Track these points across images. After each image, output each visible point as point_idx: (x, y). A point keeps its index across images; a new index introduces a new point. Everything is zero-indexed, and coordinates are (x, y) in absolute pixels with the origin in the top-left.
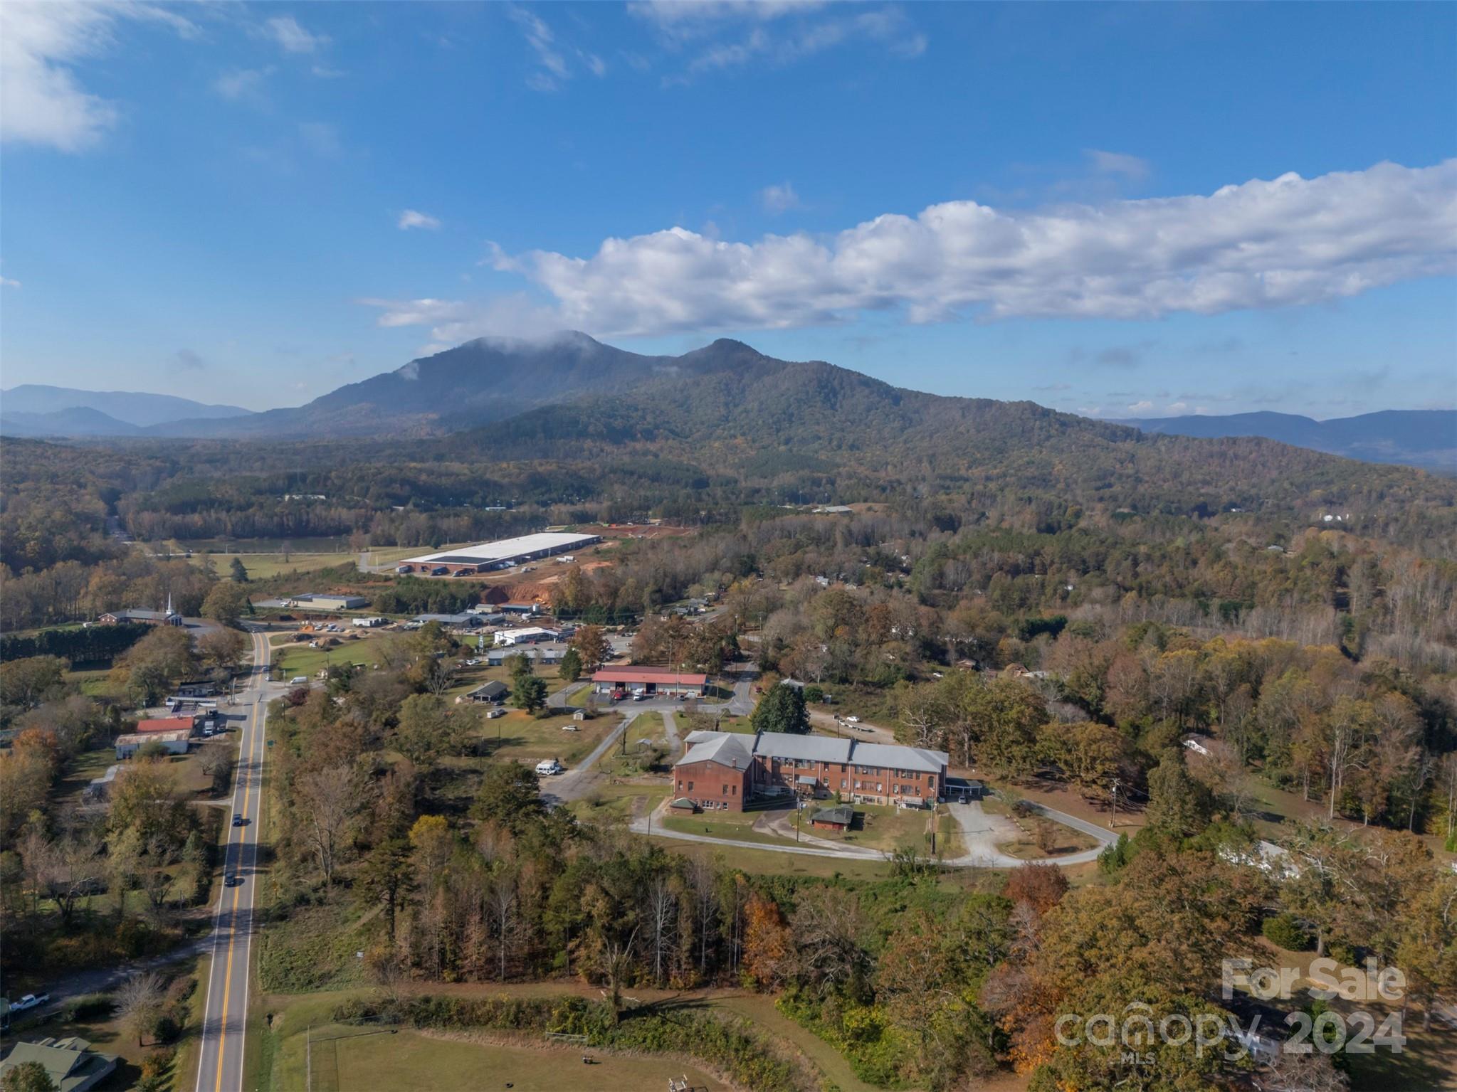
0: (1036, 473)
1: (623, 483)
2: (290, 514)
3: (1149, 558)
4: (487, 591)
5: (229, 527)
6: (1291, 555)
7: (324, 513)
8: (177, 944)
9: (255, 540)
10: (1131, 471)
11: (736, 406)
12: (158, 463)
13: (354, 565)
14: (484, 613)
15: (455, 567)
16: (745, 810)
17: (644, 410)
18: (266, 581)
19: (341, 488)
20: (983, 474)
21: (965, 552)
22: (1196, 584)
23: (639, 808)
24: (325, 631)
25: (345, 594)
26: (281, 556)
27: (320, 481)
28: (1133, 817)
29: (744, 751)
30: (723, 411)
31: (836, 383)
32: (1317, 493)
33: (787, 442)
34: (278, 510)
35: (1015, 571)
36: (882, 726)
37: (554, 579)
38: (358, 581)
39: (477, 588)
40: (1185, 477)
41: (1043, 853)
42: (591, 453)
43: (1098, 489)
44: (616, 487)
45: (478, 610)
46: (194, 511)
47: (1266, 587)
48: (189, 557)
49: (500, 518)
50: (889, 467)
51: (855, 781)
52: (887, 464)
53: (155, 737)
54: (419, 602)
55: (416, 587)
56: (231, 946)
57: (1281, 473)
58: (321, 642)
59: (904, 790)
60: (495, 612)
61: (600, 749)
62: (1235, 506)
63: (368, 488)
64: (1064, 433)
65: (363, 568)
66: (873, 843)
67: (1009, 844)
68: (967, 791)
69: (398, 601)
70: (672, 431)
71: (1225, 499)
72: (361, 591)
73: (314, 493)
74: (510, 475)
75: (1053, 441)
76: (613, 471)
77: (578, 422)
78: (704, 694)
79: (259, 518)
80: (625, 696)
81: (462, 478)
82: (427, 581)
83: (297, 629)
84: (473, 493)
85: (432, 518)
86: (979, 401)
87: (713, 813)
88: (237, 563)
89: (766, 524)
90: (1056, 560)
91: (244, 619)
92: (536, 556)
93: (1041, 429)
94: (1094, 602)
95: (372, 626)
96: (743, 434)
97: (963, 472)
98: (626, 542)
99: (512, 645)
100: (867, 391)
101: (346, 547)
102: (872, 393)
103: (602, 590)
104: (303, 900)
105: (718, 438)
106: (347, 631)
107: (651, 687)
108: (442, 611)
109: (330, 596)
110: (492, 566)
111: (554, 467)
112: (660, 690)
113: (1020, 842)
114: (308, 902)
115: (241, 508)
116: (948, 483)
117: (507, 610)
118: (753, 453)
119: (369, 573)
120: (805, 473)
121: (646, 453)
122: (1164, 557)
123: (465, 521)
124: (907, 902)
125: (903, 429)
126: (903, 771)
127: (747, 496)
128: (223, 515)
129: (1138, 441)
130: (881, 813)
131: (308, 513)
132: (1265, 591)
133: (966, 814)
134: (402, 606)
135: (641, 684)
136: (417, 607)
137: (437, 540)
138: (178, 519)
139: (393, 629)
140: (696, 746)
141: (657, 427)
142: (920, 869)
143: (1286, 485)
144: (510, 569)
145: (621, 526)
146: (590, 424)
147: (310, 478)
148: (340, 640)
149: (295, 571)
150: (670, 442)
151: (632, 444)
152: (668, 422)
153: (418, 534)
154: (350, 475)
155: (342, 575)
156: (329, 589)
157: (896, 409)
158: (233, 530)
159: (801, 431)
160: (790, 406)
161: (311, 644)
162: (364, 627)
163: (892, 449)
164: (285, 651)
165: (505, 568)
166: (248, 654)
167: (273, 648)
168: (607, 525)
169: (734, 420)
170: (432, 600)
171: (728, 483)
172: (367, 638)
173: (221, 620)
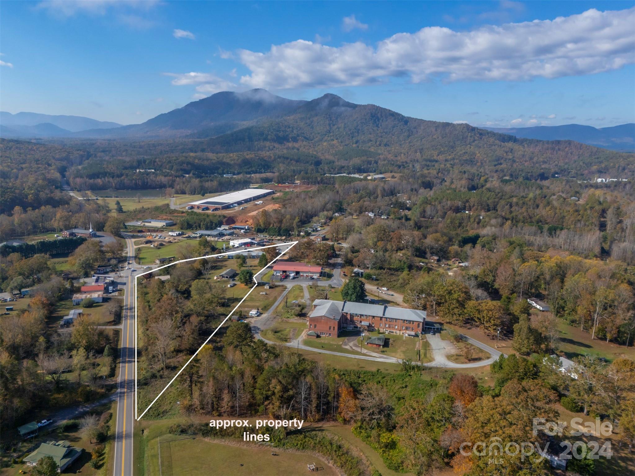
0: (468, 158)
1: (284, 163)
2: (139, 179)
3: (517, 204)
4: (226, 219)
5: (114, 185)
6: (581, 202)
7: (154, 179)
8: (103, 396)
9: (125, 191)
10: (511, 157)
11: (334, 125)
12: (81, 153)
13: (168, 205)
14: (225, 229)
15: (212, 207)
16: (339, 336)
17: (293, 128)
18: (131, 212)
19: (161, 166)
20: (444, 158)
21: (435, 201)
22: (538, 217)
23: (293, 334)
24: (157, 238)
25: (165, 219)
26: (136, 199)
27: (152, 164)
28: (506, 342)
29: (338, 310)
30: (328, 128)
31: (379, 115)
32: (595, 168)
33: (357, 142)
34: (134, 177)
35: (457, 210)
36: (397, 293)
37: (254, 213)
38: (170, 213)
39: (222, 217)
40: (535, 159)
41: (467, 361)
42: (269, 148)
43: (495, 166)
44: (281, 165)
45: (223, 227)
46: (98, 177)
47: (570, 218)
48: (97, 199)
49: (230, 181)
50: (402, 155)
51: (386, 324)
52: (401, 153)
53: (88, 296)
54: (197, 224)
55: (195, 217)
56: (125, 397)
57: (579, 157)
58: (156, 244)
59: (407, 329)
60: (230, 229)
61: (276, 304)
62: (557, 173)
63: (173, 166)
64: (481, 138)
65: (172, 207)
66: (393, 354)
67: (453, 356)
68: (434, 329)
69: (188, 224)
70: (305, 138)
71: (553, 171)
72: (172, 218)
73: (149, 169)
74: (234, 160)
75: (476, 142)
76: (279, 157)
77: (263, 134)
78: (320, 276)
79: (126, 181)
80: (287, 277)
81: (214, 161)
82: (200, 214)
83: (145, 237)
84: (218, 168)
85: (201, 182)
86: (443, 123)
87: (325, 339)
88: (118, 203)
89: (347, 186)
90: (476, 204)
91: (123, 232)
92: (247, 201)
93: (471, 137)
94: (492, 226)
95: (177, 235)
96: (337, 139)
97: (435, 157)
98: (286, 193)
99: (238, 247)
100: (393, 118)
101: (164, 195)
102: (395, 119)
103: (276, 220)
104: (154, 376)
105: (326, 141)
106: (167, 239)
107: (297, 273)
108: (207, 228)
109: (158, 220)
110: (228, 207)
111: (253, 156)
112: (302, 274)
113: (457, 355)
114: (156, 377)
115: (118, 176)
116: (428, 163)
117: (235, 228)
118: (341, 148)
119: (175, 210)
120: (364, 158)
121: (293, 148)
122: (524, 203)
123: (215, 183)
124: (408, 384)
125: (409, 136)
126: (407, 321)
127: (338, 170)
128: (111, 180)
129: (514, 142)
130: (398, 339)
131: (147, 179)
132: (568, 220)
133: (434, 340)
134: (190, 226)
135: (293, 272)
136: (196, 227)
137: (203, 192)
138: (92, 181)
139: (186, 237)
140: (317, 307)
141: (299, 135)
142: (413, 368)
143: (581, 163)
144: (236, 208)
145: (284, 185)
146: (269, 134)
147: (147, 162)
148: (164, 243)
149: (143, 207)
150: (304, 143)
151: (288, 144)
152: (303, 133)
153: (195, 188)
154: (164, 160)
155: (164, 209)
156: (158, 217)
157: (406, 127)
158: (116, 186)
159: (363, 137)
160: (358, 126)
161: (151, 246)
162: (174, 236)
163: (403, 146)
164: (141, 249)
165: (232, 208)
166: (125, 250)
167: (135, 247)
168: (277, 184)
169: (333, 132)
170: (202, 223)
171: (330, 162)
172: (175, 242)
173: (113, 233)
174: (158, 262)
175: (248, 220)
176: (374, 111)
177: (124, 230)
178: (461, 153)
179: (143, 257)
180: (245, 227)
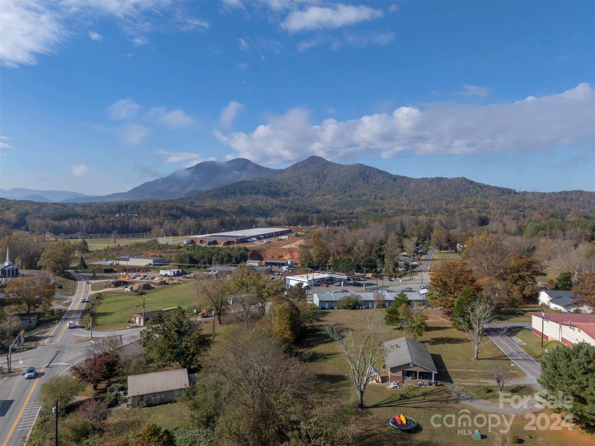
1: (283, 212)
2: (118, 221)
4: (250, 253)
5: (84, 227)
7: (137, 221)
9: (99, 235)
11: (323, 183)
13: (156, 242)
15: (222, 240)
17: (282, 184)
18: (100, 251)
19: (146, 211)
24: (138, 279)
25: (152, 257)
26: (112, 240)
27: (135, 208)
30: (317, 185)
31: (367, 172)
33: (350, 196)
34: (112, 220)
38: (160, 249)
39: (243, 251)
42: (262, 201)
44: (280, 213)
45: (249, 263)
46: (65, 220)
54: (206, 260)
55: (200, 251)
58: (135, 287)
60: (261, 265)
63: (160, 212)
70: (296, 193)
72: (162, 255)
73: (132, 213)
74: (229, 207)
76: (277, 207)
77: (255, 188)
79: (101, 223)
81: (207, 208)
82: (203, 249)
83: (116, 278)
85: (196, 221)
86: (437, 178)
91: (75, 272)
92: (266, 236)
93: (473, 188)
95: (174, 275)
96: (329, 194)
100: (382, 176)
102: (384, 176)
105: (318, 196)
106: (156, 279)
109: (142, 258)
110: (244, 240)
111: (249, 204)
115: (92, 218)
117: (268, 264)
118: (337, 201)
119: (166, 245)
120: (369, 207)
121: (287, 201)
123: (215, 222)
125: (402, 192)
128: (81, 221)
131: (128, 222)
134: (194, 263)
138: (56, 223)
139: (192, 278)
141: (289, 191)
144: (255, 242)
145: (295, 227)
146: (260, 188)
147: (130, 206)
148: (152, 286)
149: (119, 245)
150: (296, 197)
151: (280, 198)
152: (294, 190)
153: (190, 227)
154: (150, 205)
155: (149, 246)
156: (141, 254)
157: (396, 183)
158: (87, 229)
159: (356, 192)
160: (348, 182)
161: (127, 289)
162: (169, 276)
163: (401, 199)
164: (103, 296)
165: (252, 242)
166: (67, 299)
167: (91, 293)
168: (288, 227)
169: (323, 188)
170: (214, 258)
171: (332, 212)
172: (175, 284)
173: (55, 272)
174: (140, 322)
175: (283, 255)
176: (362, 169)
177: (82, 271)
178: (470, 202)
179: (103, 312)
180: (288, 262)
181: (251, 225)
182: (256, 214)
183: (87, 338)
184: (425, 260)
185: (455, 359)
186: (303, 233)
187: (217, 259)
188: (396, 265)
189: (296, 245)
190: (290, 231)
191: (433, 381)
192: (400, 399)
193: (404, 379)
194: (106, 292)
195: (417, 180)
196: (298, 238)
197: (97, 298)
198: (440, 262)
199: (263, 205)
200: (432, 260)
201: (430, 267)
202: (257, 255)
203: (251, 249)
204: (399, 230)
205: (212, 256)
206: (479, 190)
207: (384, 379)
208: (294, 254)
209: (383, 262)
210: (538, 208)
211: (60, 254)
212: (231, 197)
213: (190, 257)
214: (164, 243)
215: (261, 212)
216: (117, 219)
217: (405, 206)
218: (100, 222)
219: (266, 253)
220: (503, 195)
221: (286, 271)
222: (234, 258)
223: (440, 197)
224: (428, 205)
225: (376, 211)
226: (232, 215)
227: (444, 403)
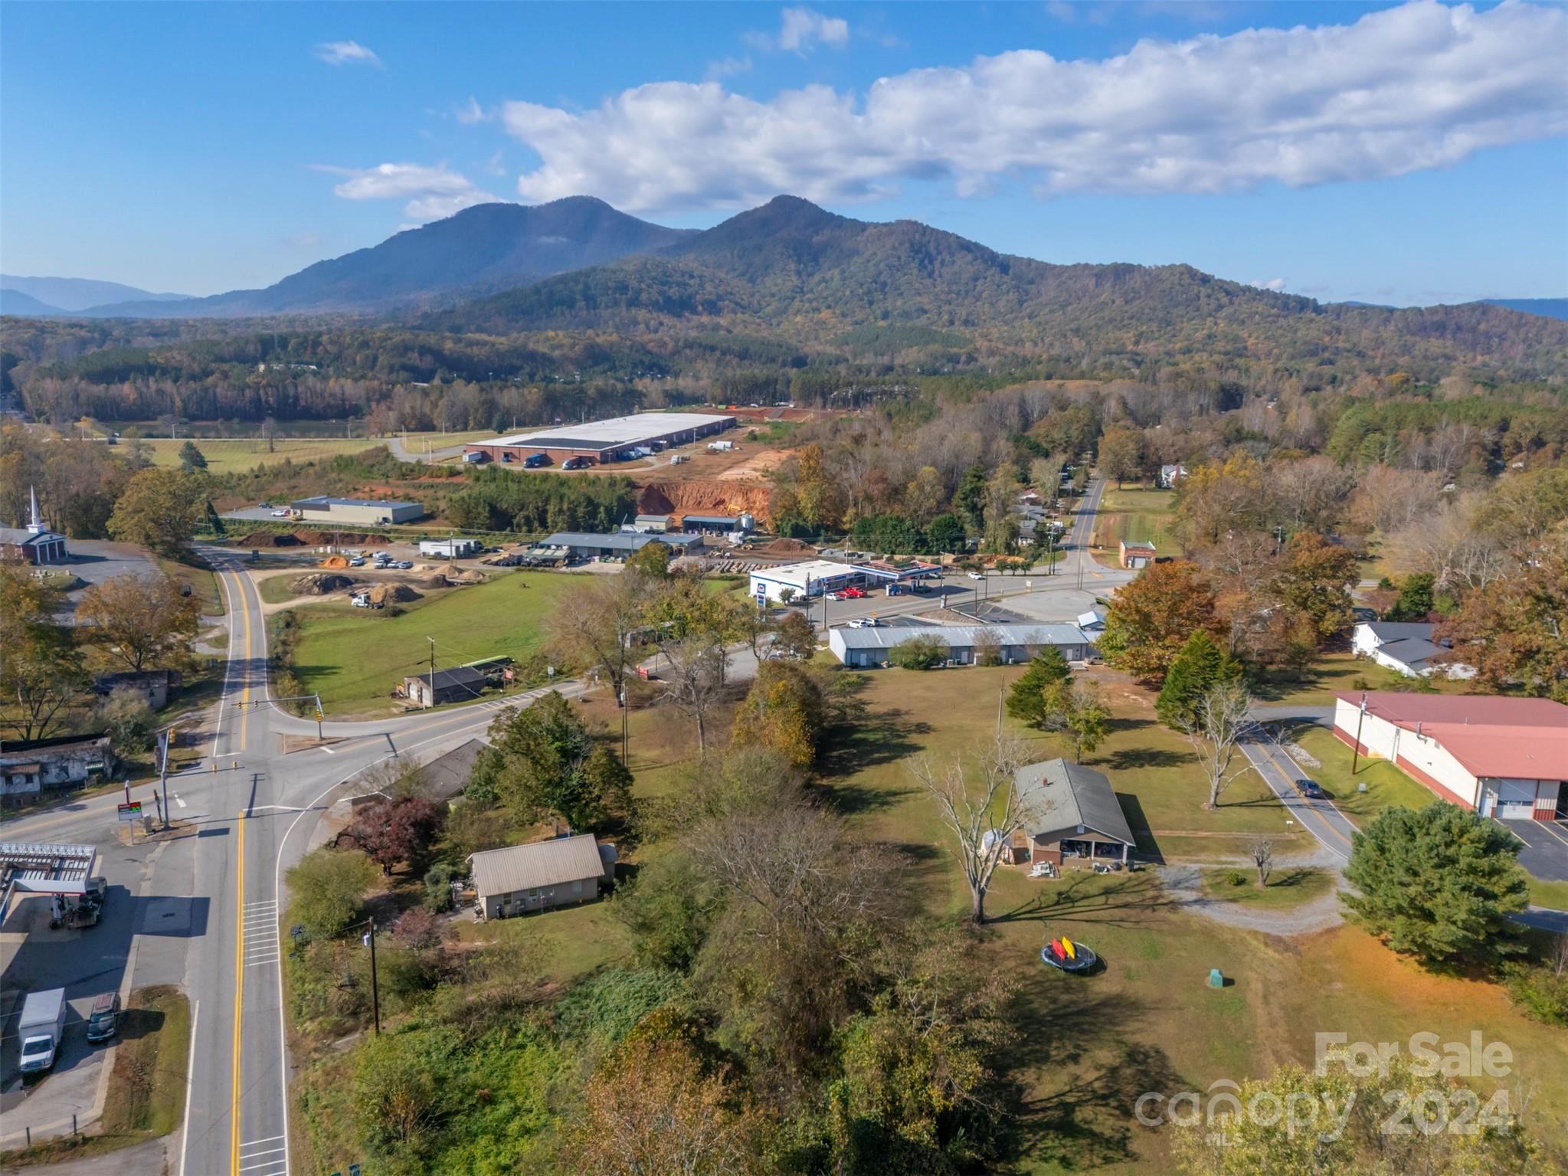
1: (707, 361)
2: (269, 385)
4: (640, 493)
5: (178, 403)
7: (319, 386)
9: (219, 424)
10: (1348, 345)
11: (810, 275)
13: (385, 449)
14: (656, 531)
15: (562, 454)
17: (701, 277)
18: (242, 478)
19: (337, 357)
24: (371, 567)
25: (385, 498)
26: (262, 443)
27: (307, 348)
30: (796, 282)
31: (932, 247)
33: (885, 316)
34: (250, 382)
38: (404, 476)
44: (698, 363)
45: (643, 524)
46: (123, 380)
48: (112, 442)
49: (582, 391)
54: (531, 511)
55: (512, 486)
58: (377, 593)
60: (672, 529)
63: (375, 359)
64: (1232, 303)
65: (404, 457)
69: (494, 510)
70: (737, 304)
72: (412, 493)
73: (300, 363)
74: (561, 346)
75: (1226, 311)
76: (689, 345)
77: (626, 288)
79: (223, 391)
82: (518, 479)
83: (312, 563)
85: (482, 390)
88: (191, 451)
92: (675, 441)
93: (1208, 296)
95: (460, 556)
96: (829, 307)
98: (775, 427)
100: (970, 257)
101: (362, 430)
102: (976, 259)
105: (797, 312)
106: (419, 568)
108: (574, 527)
109: (358, 502)
110: (620, 454)
111: (615, 337)
115: (194, 377)
117: (690, 526)
118: (850, 328)
119: (416, 464)
120: (935, 347)
121: (716, 328)
123: (533, 394)
125: (1021, 303)
128: (168, 386)
131: (296, 387)
134: (500, 520)
136: (528, 522)
137: (498, 420)
138: (99, 389)
139: (507, 563)
141: (720, 298)
144: (647, 459)
145: (743, 409)
146: (641, 290)
147: (293, 343)
148: (417, 590)
149: (288, 462)
150: (739, 315)
151: (695, 317)
152: (731, 293)
153: (465, 406)
154: (348, 339)
155: (372, 466)
156: (355, 490)
157: (1006, 278)
158: (185, 408)
159: (899, 303)
160: (880, 273)
161: (355, 600)
162: (447, 558)
163: (1017, 324)
164: (298, 617)
165: (639, 457)
166: (213, 627)
167: (269, 608)
168: (723, 407)
169: (812, 291)
170: (551, 508)
171: (838, 361)
172: (468, 583)
173: (153, 545)
174: (421, 697)
175: (726, 497)
176: (917, 237)
177: (212, 538)
178: (1199, 335)
179: (313, 663)
180: (740, 521)
181: (628, 403)
182: (635, 366)
183: (310, 739)
184: (1083, 513)
185: (1167, 806)
186: (767, 430)
187: (561, 511)
188: (1015, 533)
189: (755, 470)
190: (731, 424)
191: (1124, 860)
192: (1058, 903)
193: (1063, 856)
194: (306, 609)
195: (1064, 269)
196: (755, 444)
197: (288, 625)
198: (1119, 517)
199: (651, 341)
200: (1100, 512)
201: (1094, 535)
202: (658, 500)
203: (641, 483)
204: (1014, 421)
205: (547, 501)
206: (1225, 300)
207: (1021, 856)
208: (752, 496)
209: (981, 523)
210: (1370, 353)
211: (168, 505)
212: (563, 314)
213: (490, 505)
214: (414, 461)
215: (646, 359)
216: (264, 382)
217: (1028, 345)
218: (219, 390)
219: (680, 493)
220: (1285, 317)
221: (739, 546)
222: (602, 509)
223: (1122, 320)
224: (1088, 343)
225: (954, 359)
226: (571, 367)
227: (1148, 912)
